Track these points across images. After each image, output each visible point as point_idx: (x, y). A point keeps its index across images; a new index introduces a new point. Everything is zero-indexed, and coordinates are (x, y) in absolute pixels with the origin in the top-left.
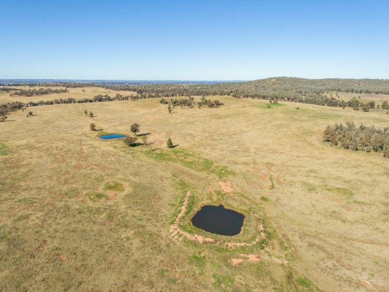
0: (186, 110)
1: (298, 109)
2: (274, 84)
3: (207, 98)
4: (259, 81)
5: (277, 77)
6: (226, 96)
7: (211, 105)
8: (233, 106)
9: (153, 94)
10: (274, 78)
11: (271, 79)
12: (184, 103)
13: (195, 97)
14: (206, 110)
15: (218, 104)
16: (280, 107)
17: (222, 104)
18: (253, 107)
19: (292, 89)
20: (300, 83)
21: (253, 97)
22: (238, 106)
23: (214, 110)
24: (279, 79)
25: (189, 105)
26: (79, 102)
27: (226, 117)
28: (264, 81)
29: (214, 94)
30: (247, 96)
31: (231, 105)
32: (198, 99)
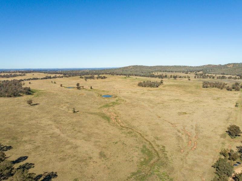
0: (92, 80)
1: (136, 78)
2: (131, 69)
3: (100, 75)
4: (124, 68)
5: (133, 65)
6: (108, 75)
7: (102, 78)
8: (111, 78)
9: (74, 75)
10: (132, 66)
11: (130, 66)
12: (91, 78)
13: (95, 75)
14: (100, 80)
15: (105, 78)
16: (130, 78)
17: (107, 78)
18: (119, 78)
19: (140, 71)
20: (144, 68)
21: (120, 75)
22: (113, 78)
23: (103, 80)
24: (134, 66)
25: (93, 78)
26: (41, 79)
27: (108, 81)
28: (127, 67)
29: (103, 74)
30: (118, 75)
31: (110, 78)
32: (96, 76)
